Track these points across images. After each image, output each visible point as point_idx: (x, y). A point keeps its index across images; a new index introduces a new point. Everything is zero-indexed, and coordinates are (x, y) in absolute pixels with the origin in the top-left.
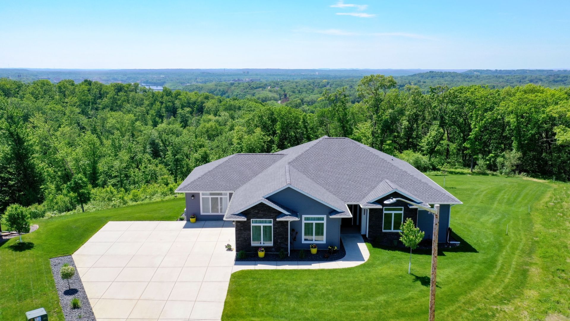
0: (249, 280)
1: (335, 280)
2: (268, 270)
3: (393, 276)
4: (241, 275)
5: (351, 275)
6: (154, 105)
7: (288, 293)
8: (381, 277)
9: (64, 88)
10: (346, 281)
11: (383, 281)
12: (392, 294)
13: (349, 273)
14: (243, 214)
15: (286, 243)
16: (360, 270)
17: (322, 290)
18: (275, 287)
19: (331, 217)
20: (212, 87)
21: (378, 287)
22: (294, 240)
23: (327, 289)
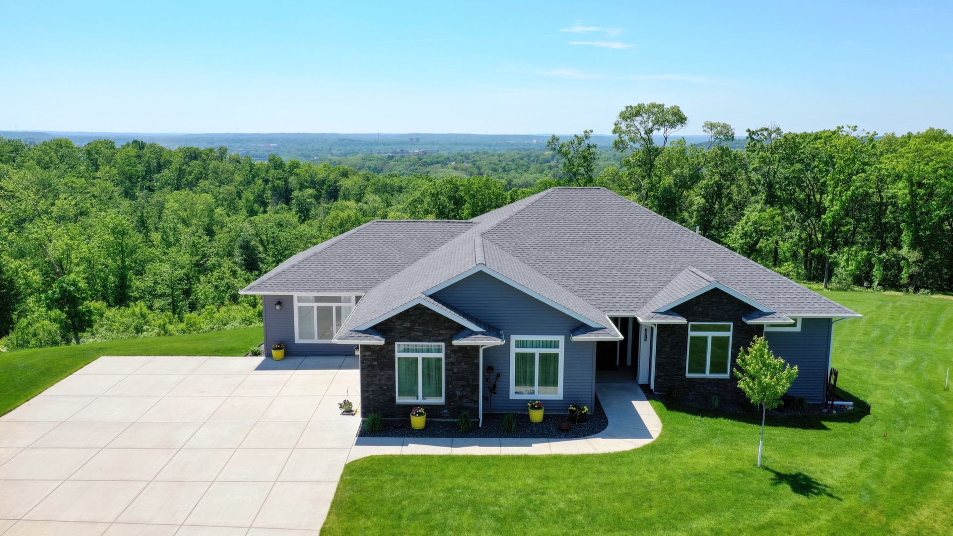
0: (386, 477)
1: (587, 481)
2: (431, 457)
3: (722, 473)
4: (367, 468)
5: (624, 469)
6: (252, 185)
7: (477, 508)
8: (695, 475)
9: (96, 153)
10: (613, 483)
11: (701, 483)
12: (728, 515)
13: (620, 465)
14: (377, 329)
15: (475, 398)
16: (645, 458)
17: (558, 503)
18: (446, 494)
19: (575, 338)
20: (355, 162)
21: (692, 496)
22: (491, 392)
23: (570, 501)
